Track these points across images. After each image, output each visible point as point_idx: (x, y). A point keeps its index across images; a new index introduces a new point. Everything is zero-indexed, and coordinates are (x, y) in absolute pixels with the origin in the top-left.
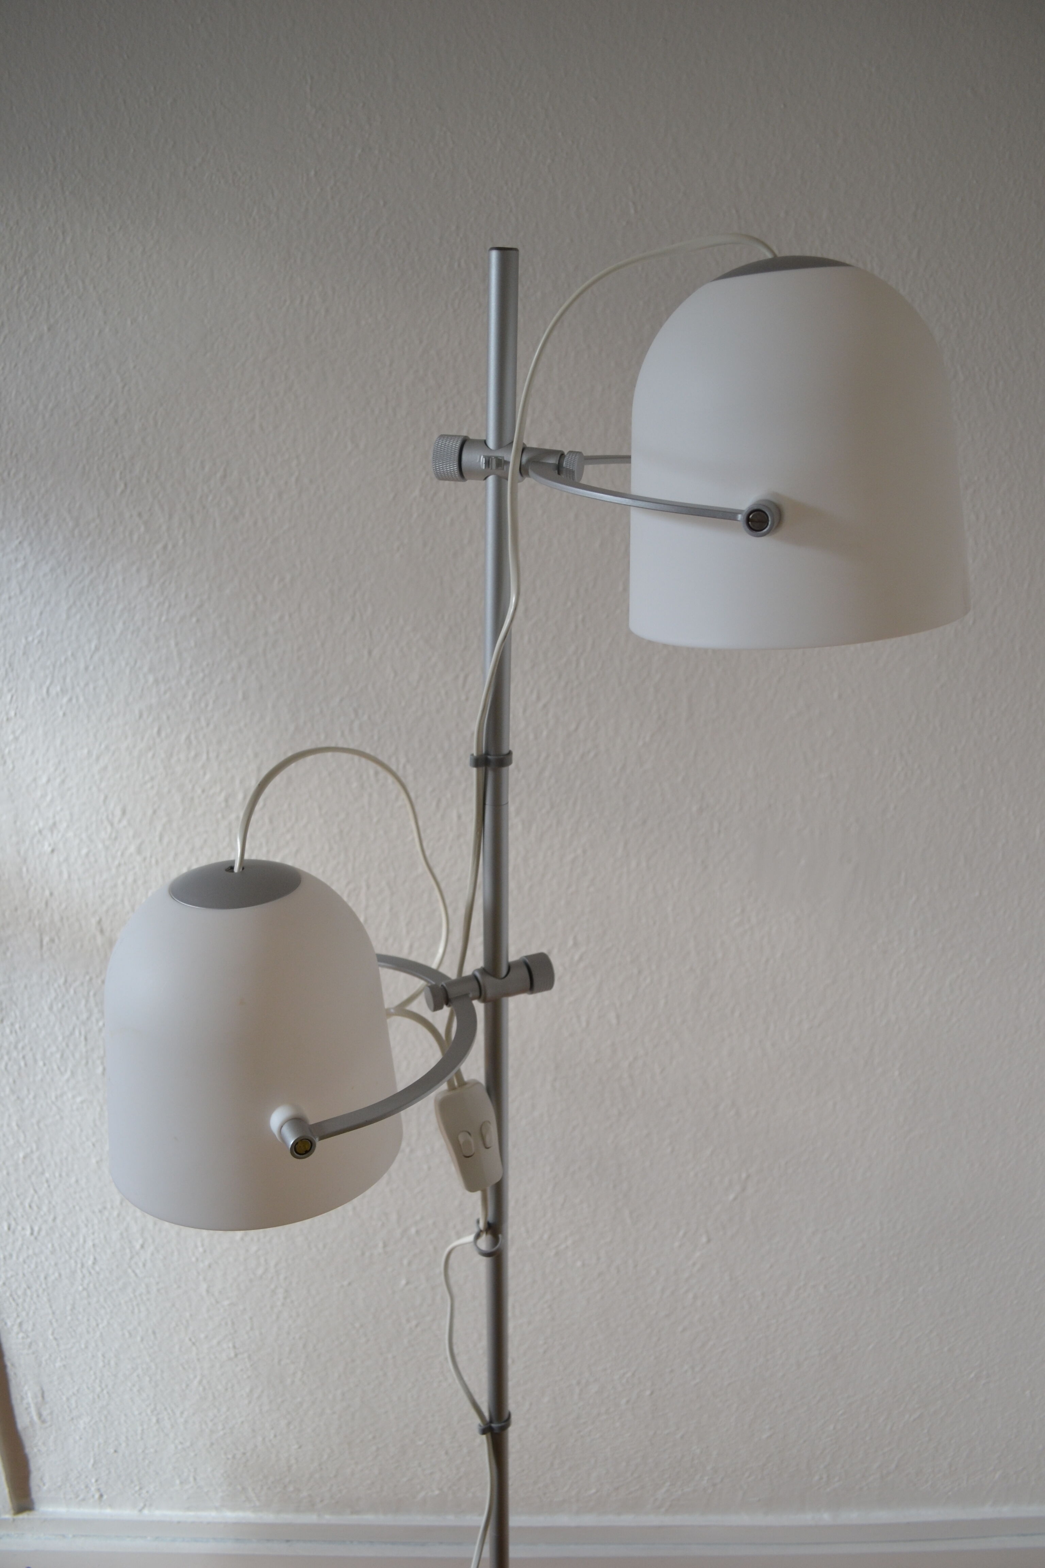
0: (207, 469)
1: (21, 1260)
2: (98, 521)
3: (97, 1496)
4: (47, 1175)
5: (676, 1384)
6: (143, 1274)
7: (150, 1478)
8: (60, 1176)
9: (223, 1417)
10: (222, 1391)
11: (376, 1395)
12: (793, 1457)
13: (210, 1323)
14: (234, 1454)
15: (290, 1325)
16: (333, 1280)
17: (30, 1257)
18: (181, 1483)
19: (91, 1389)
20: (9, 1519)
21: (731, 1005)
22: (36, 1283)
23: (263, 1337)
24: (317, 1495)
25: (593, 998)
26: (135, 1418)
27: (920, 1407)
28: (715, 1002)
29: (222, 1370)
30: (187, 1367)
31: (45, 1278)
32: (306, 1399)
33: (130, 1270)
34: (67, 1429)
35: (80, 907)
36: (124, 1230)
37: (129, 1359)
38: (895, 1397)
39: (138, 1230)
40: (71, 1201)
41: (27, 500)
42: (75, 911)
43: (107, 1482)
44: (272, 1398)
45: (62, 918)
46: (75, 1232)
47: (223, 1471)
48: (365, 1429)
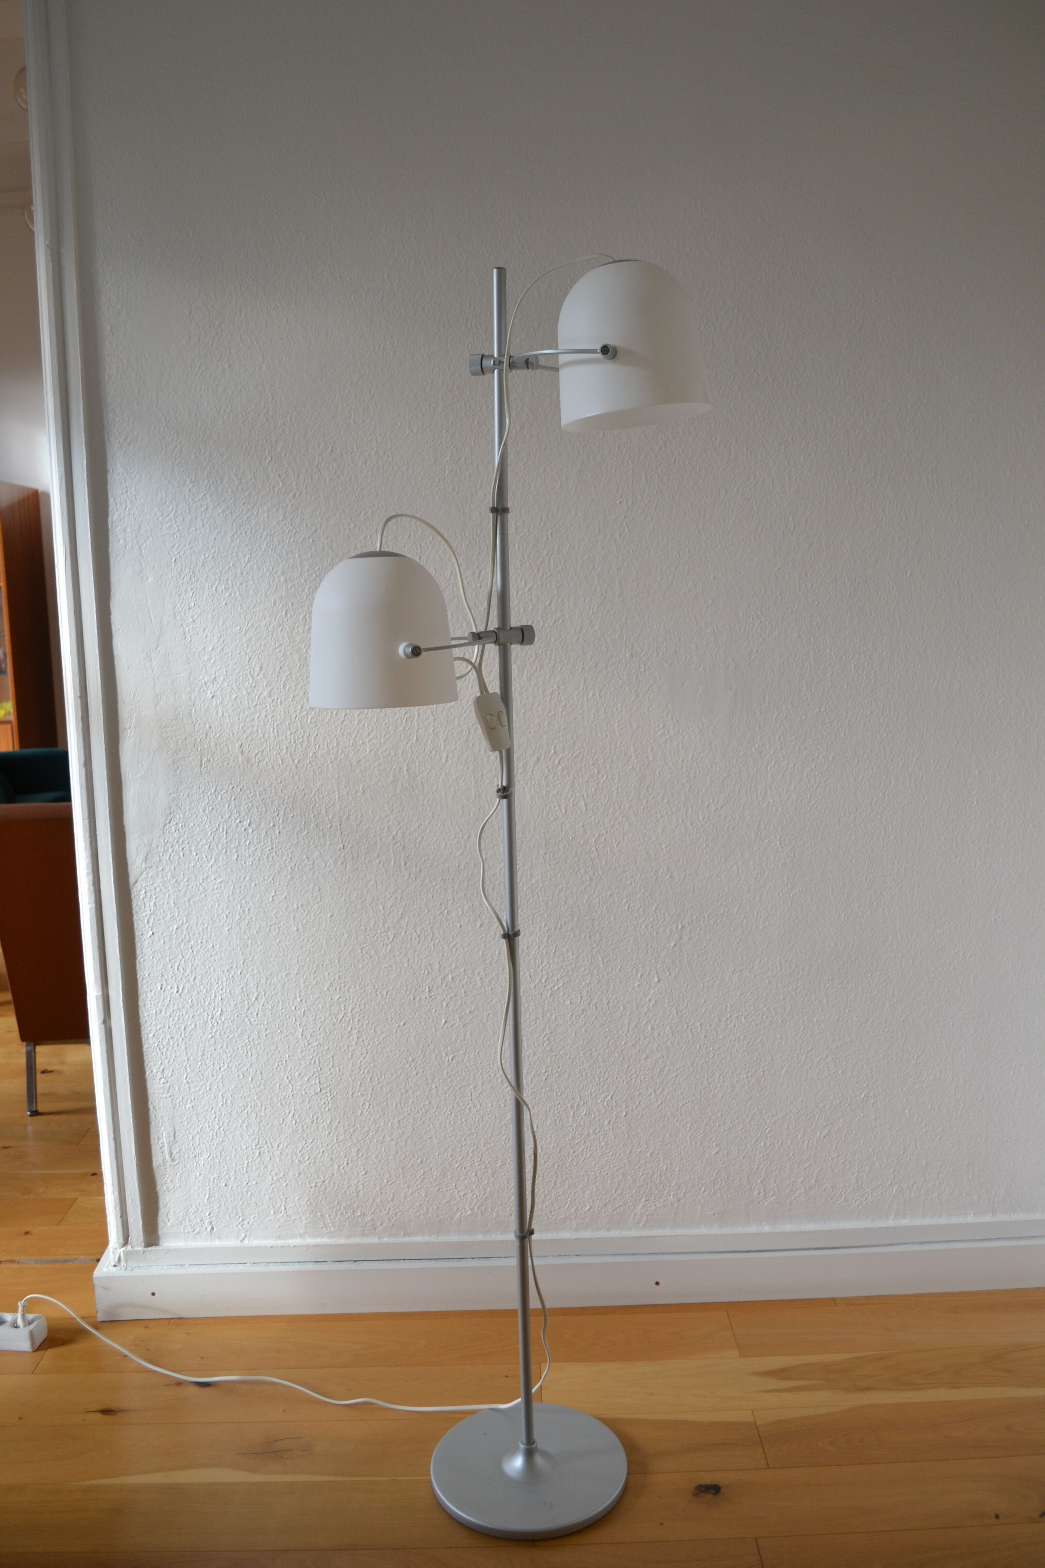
0: (321, 447)
1: (168, 1014)
2: (253, 480)
3: (209, 1229)
4: (192, 943)
5: (643, 1106)
6: (256, 1023)
7: (251, 1209)
8: (201, 943)
9: (309, 1148)
10: (309, 1124)
11: (424, 1122)
12: (736, 1172)
13: (303, 1062)
14: (316, 1183)
15: (361, 1062)
16: (393, 1021)
17: (175, 1012)
18: (275, 1212)
19: (211, 1127)
20: (140, 1251)
21: (661, 794)
22: (178, 1033)
23: (341, 1073)
24: (378, 1219)
25: (568, 792)
26: (243, 1152)
27: (827, 1125)
28: (650, 792)
29: (310, 1104)
30: (284, 1103)
31: (185, 1029)
32: (372, 1128)
33: (247, 1020)
34: (191, 1166)
35: (229, 736)
36: (244, 985)
37: (241, 1097)
38: (807, 1115)
39: (255, 985)
40: (208, 963)
41: (210, 468)
42: (225, 739)
43: (218, 1215)
44: (346, 1128)
45: (216, 744)
46: (208, 989)
47: (307, 1199)
48: (415, 1154)
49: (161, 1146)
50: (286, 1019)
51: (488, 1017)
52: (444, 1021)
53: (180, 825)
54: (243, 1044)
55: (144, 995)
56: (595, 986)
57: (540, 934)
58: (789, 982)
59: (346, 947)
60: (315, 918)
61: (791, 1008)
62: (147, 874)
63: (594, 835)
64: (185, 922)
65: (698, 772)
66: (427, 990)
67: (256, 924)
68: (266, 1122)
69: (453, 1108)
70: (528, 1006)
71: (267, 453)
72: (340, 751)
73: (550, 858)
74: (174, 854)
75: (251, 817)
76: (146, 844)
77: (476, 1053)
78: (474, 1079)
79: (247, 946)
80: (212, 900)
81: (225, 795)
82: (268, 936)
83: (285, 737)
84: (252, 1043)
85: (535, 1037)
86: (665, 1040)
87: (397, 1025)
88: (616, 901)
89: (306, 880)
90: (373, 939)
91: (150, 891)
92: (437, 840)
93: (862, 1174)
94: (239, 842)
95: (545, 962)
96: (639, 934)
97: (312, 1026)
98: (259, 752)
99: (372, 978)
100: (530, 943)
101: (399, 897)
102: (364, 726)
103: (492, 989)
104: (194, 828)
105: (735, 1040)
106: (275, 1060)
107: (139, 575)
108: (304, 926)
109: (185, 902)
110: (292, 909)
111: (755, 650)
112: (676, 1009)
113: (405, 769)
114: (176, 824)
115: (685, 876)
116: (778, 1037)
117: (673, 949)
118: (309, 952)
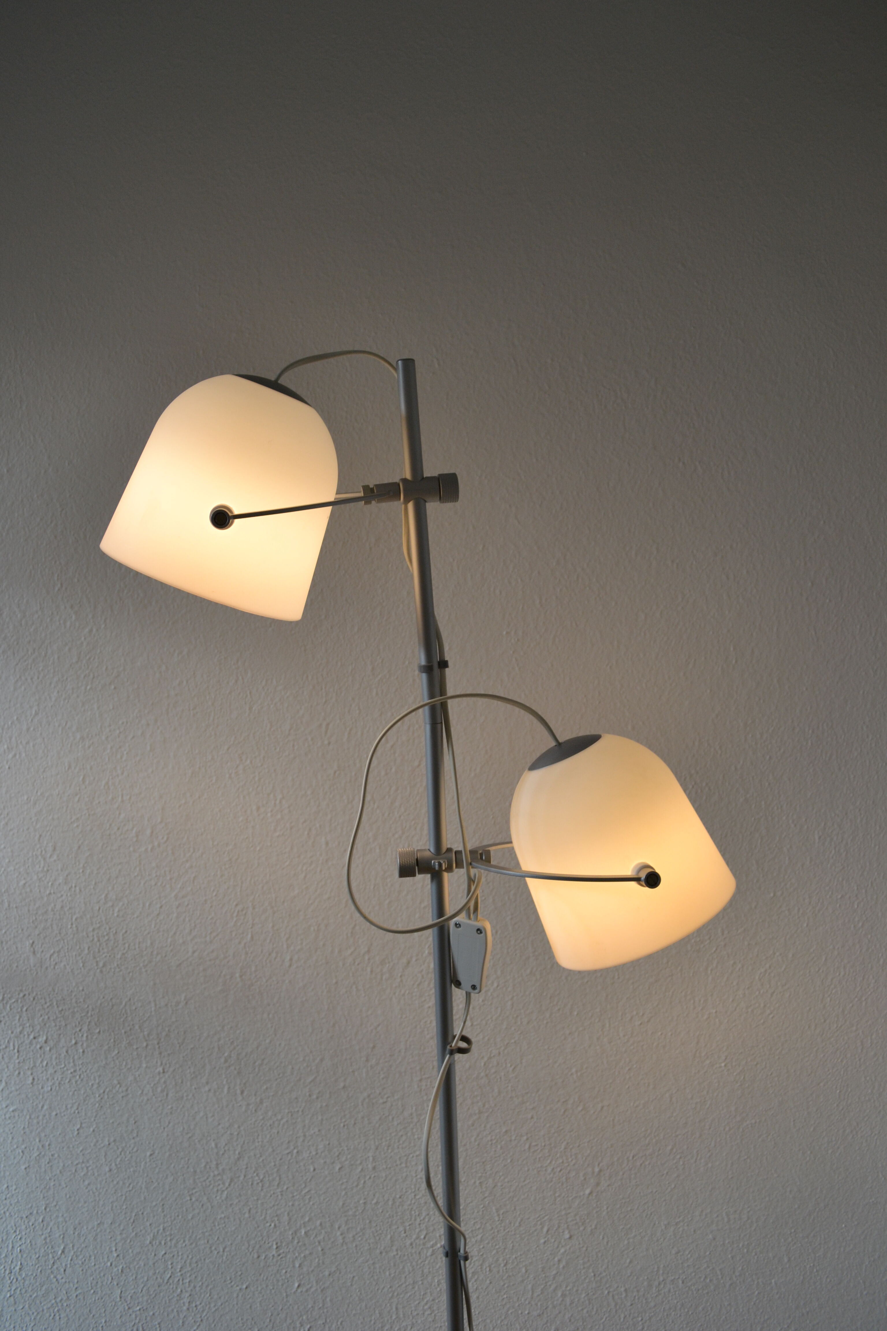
2: (40, 613)
6: (64, 1280)
16: (233, 1283)
33: (52, 1276)
35: (17, 932)
36: (47, 1235)
39: (60, 1236)
42: (12, 936)
46: (4, 1238)
51: (353, 1280)
52: (296, 1285)
54: (49, 1305)
56: (488, 1243)
57: (417, 1180)
58: (740, 1236)
59: (171, 1192)
60: (132, 1157)
61: (742, 1269)
63: (483, 1058)
65: (616, 977)
66: (275, 1247)
67: (58, 1162)
70: (404, 1268)
71: (56, 578)
72: (155, 952)
73: (426, 1085)
75: (48, 1032)
77: (339, 1323)
79: (49, 1188)
80: (4, 1131)
81: (15, 1004)
82: (75, 1176)
83: (87, 934)
84: (60, 1304)
86: (580, 1309)
87: (238, 1288)
88: (513, 1138)
89: (119, 1110)
90: (204, 1184)
92: (281, 1062)
94: (35, 1063)
95: (424, 1214)
96: (543, 1179)
97: (133, 1287)
98: (54, 952)
99: (205, 1230)
100: (404, 1190)
101: (236, 1133)
102: (184, 920)
103: (356, 1246)
105: (670, 1309)
106: (89, 1326)
108: (119, 1166)
110: (102, 1145)
112: (593, 1272)
113: (237, 975)
115: (602, 1107)
116: (726, 1304)
117: (588, 1197)
118: (126, 1197)
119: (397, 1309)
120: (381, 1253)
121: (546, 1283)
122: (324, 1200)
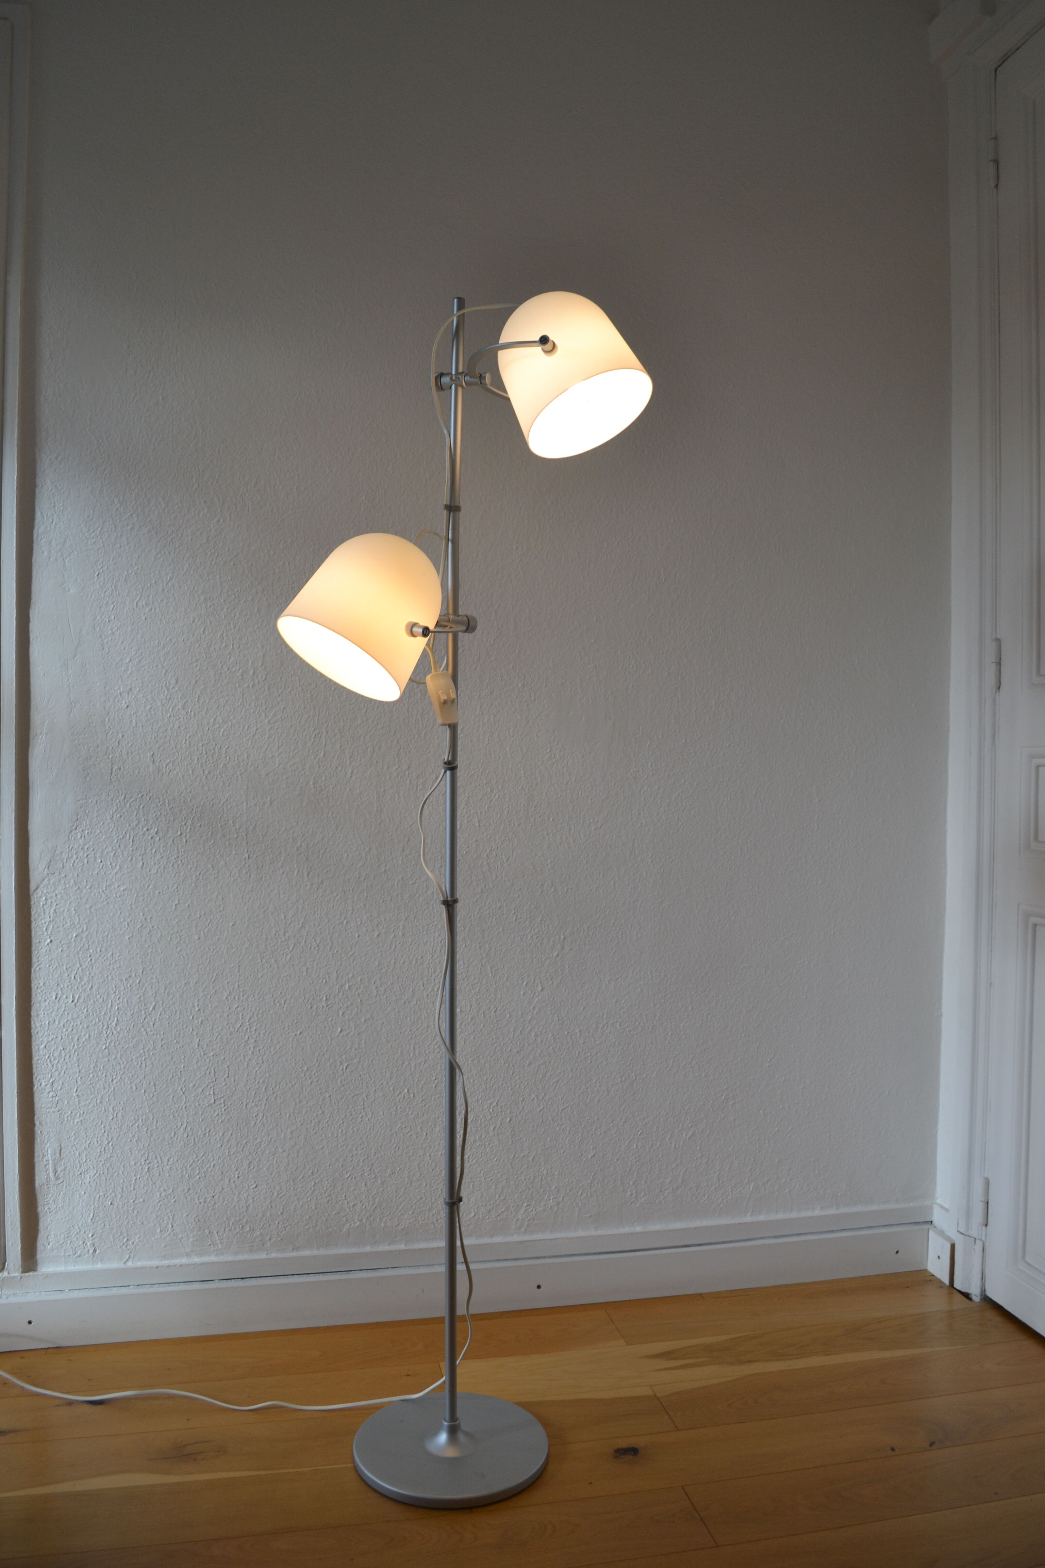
0: (246, 479)
1: (62, 1024)
2: (180, 505)
3: (91, 1251)
4: (91, 951)
5: (527, 1111)
6: (152, 1033)
7: (137, 1228)
8: (101, 951)
9: (199, 1162)
10: (201, 1137)
11: (316, 1133)
12: (611, 1174)
13: (198, 1073)
14: (205, 1198)
15: (256, 1072)
16: (290, 1030)
17: (69, 1022)
18: (161, 1231)
19: (99, 1142)
20: (17, 1277)
21: (547, 813)
22: (70, 1044)
23: (236, 1083)
24: (267, 1234)
25: (464, 809)
26: (131, 1168)
27: (692, 1126)
28: (538, 811)
29: (203, 1116)
30: (177, 1115)
31: (78, 1039)
32: (264, 1139)
33: (143, 1030)
34: (75, 1184)
35: (141, 745)
36: (142, 995)
37: (133, 1111)
38: (675, 1117)
39: (152, 995)
40: (106, 972)
41: (139, 491)
42: (137, 748)
43: (101, 1236)
44: (238, 1140)
45: (128, 753)
46: (105, 998)
47: (195, 1216)
48: (307, 1165)
49: (45, 1163)
50: (183, 1029)
51: (382, 1026)
52: (339, 1030)
53: (86, 832)
54: (138, 1055)
55: (38, 1004)
56: (484, 994)
57: (434, 944)
58: (659, 990)
59: (247, 956)
60: (217, 927)
61: (660, 1015)
62: (49, 880)
63: (486, 850)
64: (84, 930)
65: (580, 794)
66: (325, 999)
67: (157, 933)
68: (156, 1136)
69: (345, 1117)
70: (421, 1014)
71: (194, 481)
72: (250, 764)
74: (78, 861)
75: (159, 825)
76: (50, 849)
77: (370, 1061)
78: (367, 1087)
79: (148, 954)
80: (114, 907)
81: (134, 803)
82: (169, 944)
83: (197, 748)
84: (147, 1054)
85: (426, 1045)
86: (547, 1046)
88: (505, 912)
89: (210, 889)
90: (273, 948)
91: (51, 897)
92: (340, 851)
93: (723, 1173)
94: (145, 850)
95: (438, 971)
96: (525, 945)
97: (209, 1036)
98: (170, 762)
99: (271, 986)
100: (424, 952)
101: (301, 907)
103: (386, 997)
104: (101, 835)
105: (610, 1046)
106: (170, 1071)
107: (61, 586)
108: (206, 935)
109: (86, 909)
110: (194, 918)
111: (631, 686)
112: (557, 1017)
113: (311, 783)
114: (82, 831)
115: (568, 890)
116: (649, 1042)
117: (556, 958)
118: (210, 961)
119: (414, 1048)
120: (405, 1003)
121: (524, 1026)
122: (365, 960)
